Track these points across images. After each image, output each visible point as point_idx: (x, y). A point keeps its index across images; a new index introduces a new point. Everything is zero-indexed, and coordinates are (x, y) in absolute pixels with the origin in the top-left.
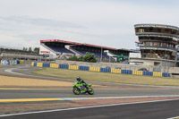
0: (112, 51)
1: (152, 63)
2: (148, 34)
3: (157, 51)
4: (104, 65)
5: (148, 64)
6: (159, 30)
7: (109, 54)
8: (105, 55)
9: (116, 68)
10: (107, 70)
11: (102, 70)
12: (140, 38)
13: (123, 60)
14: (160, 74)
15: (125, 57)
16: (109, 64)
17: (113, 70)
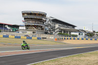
0: (9, 26)
1: (31, 32)
2: (29, 16)
3: (34, 26)
4: (5, 34)
5: (29, 33)
6: (35, 14)
7: (8, 28)
8: (6, 28)
9: (12, 35)
10: (7, 36)
11: (4, 36)
12: (25, 19)
13: (16, 31)
14: (36, 38)
15: (17, 29)
16: (8, 33)
17: (10, 36)
